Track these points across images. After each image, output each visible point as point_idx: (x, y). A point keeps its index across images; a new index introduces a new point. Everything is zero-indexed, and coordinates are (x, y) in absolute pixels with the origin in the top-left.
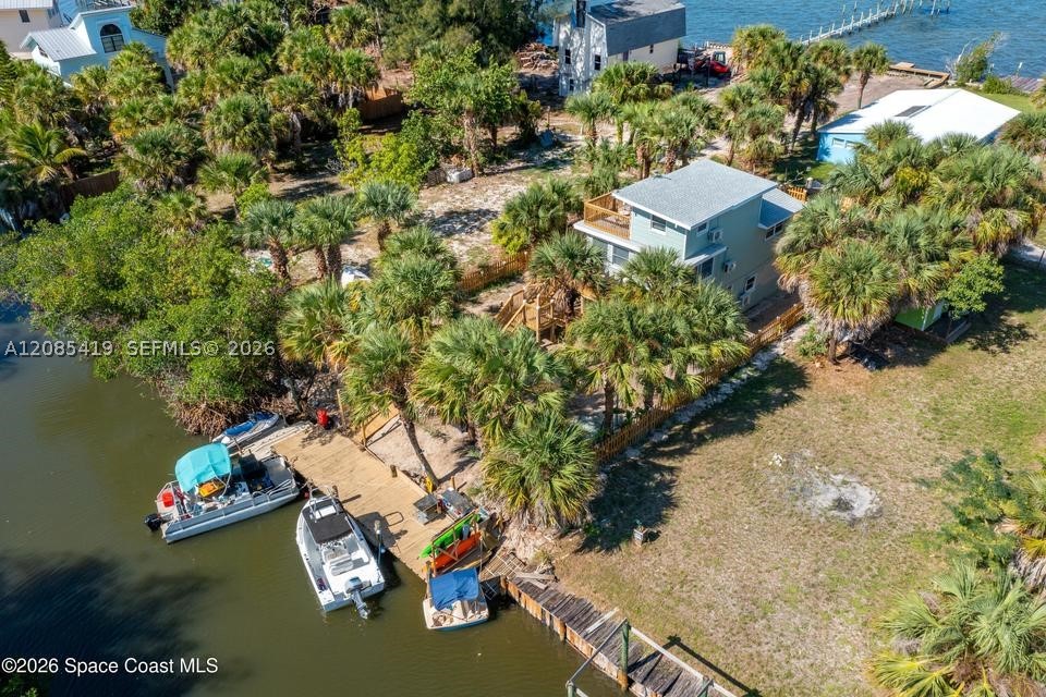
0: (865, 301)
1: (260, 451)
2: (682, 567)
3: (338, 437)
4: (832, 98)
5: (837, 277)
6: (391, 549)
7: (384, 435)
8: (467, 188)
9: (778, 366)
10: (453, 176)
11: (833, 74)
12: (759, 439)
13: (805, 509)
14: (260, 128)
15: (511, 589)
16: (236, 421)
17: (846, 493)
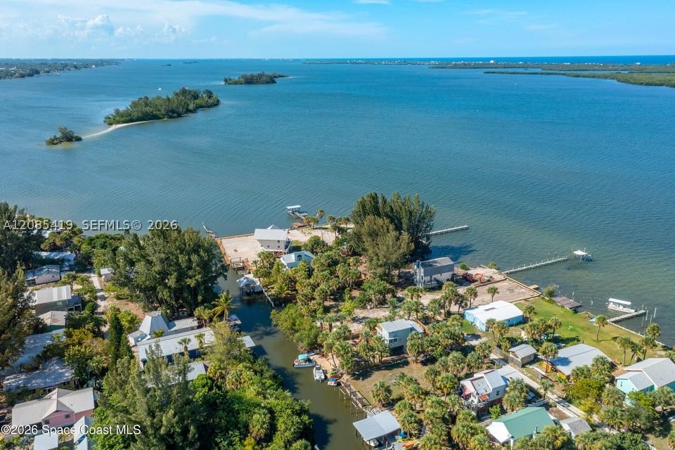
1: (311, 358)
3: (324, 358)
6: (326, 375)
10: (369, 307)
15: (341, 383)
16: (308, 352)
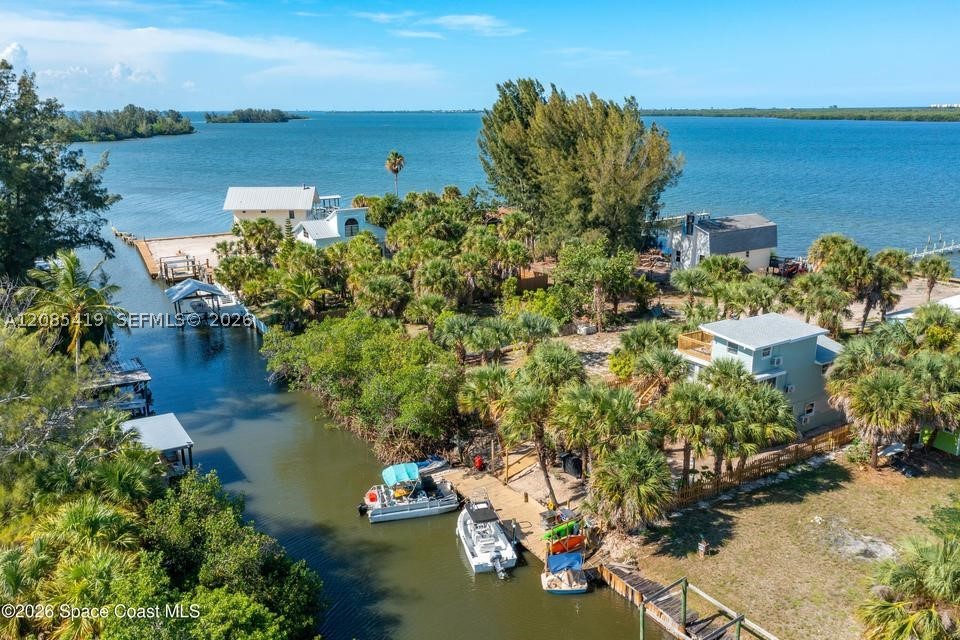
0: (893, 411)
1: (437, 478)
2: (733, 572)
3: (487, 476)
4: (894, 290)
5: (871, 393)
6: (522, 541)
7: (520, 477)
8: (592, 339)
9: (828, 466)
10: (582, 330)
11: (894, 272)
12: (805, 507)
13: (836, 553)
14: (452, 281)
15: (605, 574)
16: (420, 457)
17: (872, 547)
